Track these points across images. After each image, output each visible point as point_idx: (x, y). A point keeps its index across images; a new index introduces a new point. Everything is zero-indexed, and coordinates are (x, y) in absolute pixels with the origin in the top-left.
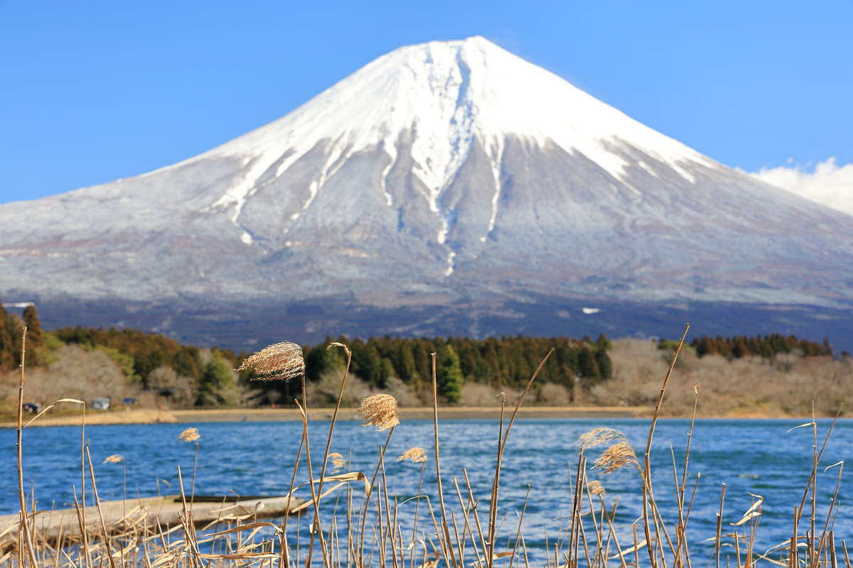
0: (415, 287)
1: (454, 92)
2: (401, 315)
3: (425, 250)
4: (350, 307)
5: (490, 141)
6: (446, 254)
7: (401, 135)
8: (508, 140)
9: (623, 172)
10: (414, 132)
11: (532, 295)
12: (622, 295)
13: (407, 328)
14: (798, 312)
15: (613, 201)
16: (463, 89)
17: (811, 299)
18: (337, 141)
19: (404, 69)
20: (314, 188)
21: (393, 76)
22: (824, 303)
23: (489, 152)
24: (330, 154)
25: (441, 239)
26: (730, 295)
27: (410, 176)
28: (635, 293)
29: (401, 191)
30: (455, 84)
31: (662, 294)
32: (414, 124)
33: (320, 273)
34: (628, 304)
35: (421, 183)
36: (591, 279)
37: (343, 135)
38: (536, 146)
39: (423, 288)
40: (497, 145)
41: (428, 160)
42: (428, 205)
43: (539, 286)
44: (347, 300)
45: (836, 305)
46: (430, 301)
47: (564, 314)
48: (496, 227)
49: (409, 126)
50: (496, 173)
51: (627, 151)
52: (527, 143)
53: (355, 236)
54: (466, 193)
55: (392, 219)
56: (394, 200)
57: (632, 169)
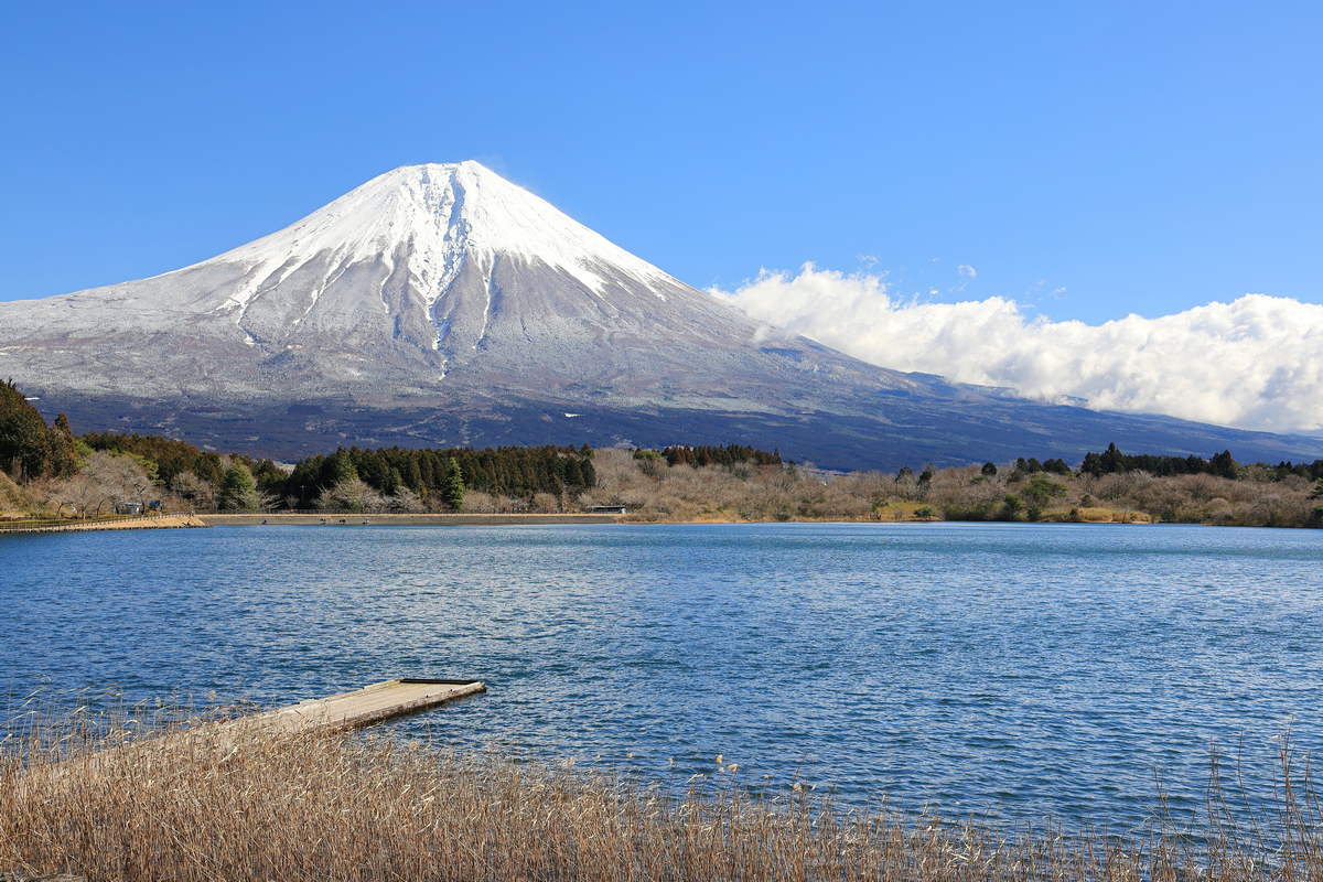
0: (410, 390)
1: (448, 211)
2: (396, 416)
3: (420, 356)
4: (349, 408)
5: (481, 257)
6: (439, 360)
7: (398, 248)
8: (497, 257)
9: (601, 288)
10: (411, 245)
11: (519, 400)
12: (600, 402)
13: (402, 428)
14: (753, 419)
15: (593, 315)
16: (456, 209)
17: (764, 408)
18: (337, 252)
19: (402, 188)
20: (314, 295)
21: (392, 194)
22: (774, 411)
23: (480, 266)
24: (330, 264)
25: (435, 346)
26: (696, 403)
27: (407, 286)
28: (612, 400)
29: (398, 300)
30: (450, 204)
31: (636, 401)
32: (411, 239)
33: (319, 375)
34: (604, 409)
35: (417, 294)
36: (572, 387)
37: (343, 246)
38: (524, 263)
39: (418, 391)
40: (489, 261)
41: (424, 273)
42: (423, 315)
43: (525, 391)
44: (344, 401)
45: (784, 413)
46: (424, 404)
47: (547, 418)
48: (485, 336)
49: (406, 239)
50: (487, 286)
51: (606, 270)
52: (516, 260)
53: (353, 342)
54: (459, 304)
55: (389, 326)
56: (391, 309)
57: (611, 287)
